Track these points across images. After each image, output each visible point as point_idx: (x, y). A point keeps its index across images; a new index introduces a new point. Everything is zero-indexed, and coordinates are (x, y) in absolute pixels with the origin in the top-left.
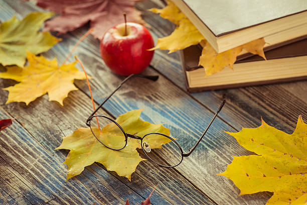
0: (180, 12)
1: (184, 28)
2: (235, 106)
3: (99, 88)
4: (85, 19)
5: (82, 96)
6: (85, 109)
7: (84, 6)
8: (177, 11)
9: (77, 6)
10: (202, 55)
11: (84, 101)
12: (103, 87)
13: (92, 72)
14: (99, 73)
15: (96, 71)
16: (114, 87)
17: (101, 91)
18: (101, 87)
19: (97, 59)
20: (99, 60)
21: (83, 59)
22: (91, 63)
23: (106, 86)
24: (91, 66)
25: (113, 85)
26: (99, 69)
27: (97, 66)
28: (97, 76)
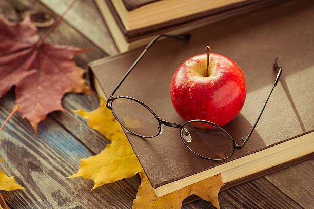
4: (7, 83)
12: (40, 200)
13: (22, 174)
14: (31, 174)
15: (28, 172)
16: (55, 200)
17: (37, 206)
18: (36, 200)
19: (29, 150)
20: (32, 152)
21: (9, 151)
22: (20, 158)
23: (43, 197)
24: (20, 164)
25: (53, 195)
26: (32, 169)
27: (29, 163)
28: (30, 180)
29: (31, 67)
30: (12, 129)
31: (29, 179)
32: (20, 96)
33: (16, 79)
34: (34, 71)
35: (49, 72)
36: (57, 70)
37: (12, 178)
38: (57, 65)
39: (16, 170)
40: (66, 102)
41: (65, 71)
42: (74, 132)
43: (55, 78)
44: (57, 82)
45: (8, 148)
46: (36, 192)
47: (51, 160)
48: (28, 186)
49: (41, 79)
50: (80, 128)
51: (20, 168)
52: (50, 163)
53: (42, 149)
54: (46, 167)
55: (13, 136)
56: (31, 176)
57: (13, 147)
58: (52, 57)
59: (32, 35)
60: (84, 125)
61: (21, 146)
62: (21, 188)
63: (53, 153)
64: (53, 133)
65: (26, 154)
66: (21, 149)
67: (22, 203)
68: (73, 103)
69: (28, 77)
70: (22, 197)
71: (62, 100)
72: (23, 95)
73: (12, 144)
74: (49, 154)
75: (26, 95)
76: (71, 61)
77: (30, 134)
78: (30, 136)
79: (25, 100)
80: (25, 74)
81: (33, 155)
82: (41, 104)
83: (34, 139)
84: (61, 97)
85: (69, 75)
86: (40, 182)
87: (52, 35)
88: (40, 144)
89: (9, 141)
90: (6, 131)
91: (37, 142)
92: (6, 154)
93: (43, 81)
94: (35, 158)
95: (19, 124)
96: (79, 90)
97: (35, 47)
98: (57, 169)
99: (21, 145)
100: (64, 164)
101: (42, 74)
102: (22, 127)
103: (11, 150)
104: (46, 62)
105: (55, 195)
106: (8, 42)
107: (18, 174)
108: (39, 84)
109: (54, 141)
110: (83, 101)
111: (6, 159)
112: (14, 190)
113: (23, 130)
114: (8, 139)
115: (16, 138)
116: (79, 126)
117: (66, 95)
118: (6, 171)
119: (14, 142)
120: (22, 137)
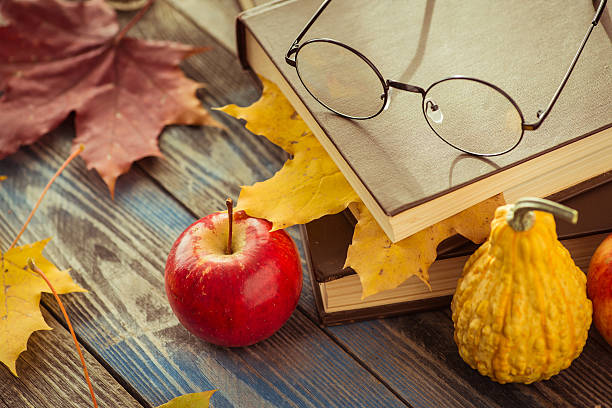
0: (294, 115)
1: (305, 162)
2: (437, 363)
3: (104, 313)
4: (60, 107)
5: (63, 337)
6: (71, 379)
7: (58, 66)
8: (287, 112)
9: (39, 69)
10: (354, 242)
11: (67, 352)
12: (114, 311)
13: (84, 267)
14: (101, 267)
15: (95, 262)
16: (141, 311)
17: (110, 322)
18: (108, 311)
19: (96, 224)
20: (102, 228)
21: (62, 225)
22: (81, 238)
23: (121, 307)
24: (81, 249)
25: (137, 303)
26: (102, 257)
27: (97, 247)
28: (97, 277)
29: (104, 81)
30: (69, 188)
31: (97, 274)
32: (84, 130)
33: (76, 100)
34: (109, 87)
35: (136, 89)
36: (149, 85)
37: (66, 272)
38: (150, 76)
39: (74, 259)
40: (165, 142)
41: (165, 86)
42: (178, 195)
43: (148, 98)
44: (149, 106)
45: (59, 220)
46: (108, 297)
47: (136, 242)
48: (95, 287)
49: (122, 100)
50: (190, 187)
51: (80, 256)
52: (135, 248)
53: (120, 223)
54: (127, 255)
55: (68, 200)
56: (99, 270)
57: (69, 219)
58: (141, 63)
59: (106, 24)
60: (197, 182)
61: (83, 218)
62: (81, 289)
63: (140, 230)
64: (140, 196)
65: (92, 232)
66: (82, 224)
67: (82, 315)
68: (177, 144)
69: (98, 97)
70: (83, 305)
71: (159, 138)
72: (89, 129)
73: (66, 213)
74: (132, 233)
75: (95, 127)
76: (175, 68)
77: (99, 196)
78: (100, 201)
79: (93, 137)
80: (93, 92)
81: (104, 234)
82: (122, 145)
83: (106, 206)
84: (157, 133)
85: (172, 93)
86: (116, 281)
87: (142, 25)
88: (117, 215)
89: (61, 209)
90: (57, 191)
91: (112, 211)
92: (56, 231)
93: (126, 105)
94: (108, 240)
95: (79, 179)
96: (190, 121)
97: (111, 45)
98: (147, 259)
99: (84, 215)
100: (159, 249)
101: (124, 91)
102: (86, 185)
103: (65, 224)
104: (131, 70)
105: (141, 302)
106: (63, 37)
107: (77, 266)
108: (118, 110)
109: (143, 210)
110: (195, 140)
111: (56, 239)
112: (70, 294)
113: (88, 191)
114: (61, 205)
115: (75, 203)
116: (187, 183)
117: (166, 129)
118: (56, 260)
119: (70, 211)
120: (86, 202)
